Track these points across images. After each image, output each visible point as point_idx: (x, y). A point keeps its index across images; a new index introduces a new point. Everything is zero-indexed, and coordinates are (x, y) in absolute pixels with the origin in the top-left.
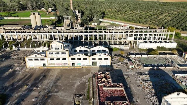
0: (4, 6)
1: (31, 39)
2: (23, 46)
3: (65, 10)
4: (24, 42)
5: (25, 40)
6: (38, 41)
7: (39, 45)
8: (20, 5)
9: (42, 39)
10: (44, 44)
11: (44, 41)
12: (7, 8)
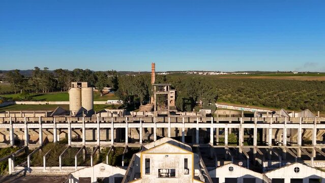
0: (21, 84)
1: (65, 141)
2: (37, 160)
3: (140, 85)
4: (45, 149)
5: (48, 145)
6: (84, 147)
7: (84, 157)
8: (51, 81)
9: (94, 140)
10: (98, 155)
11: (99, 147)
12: (26, 87)
